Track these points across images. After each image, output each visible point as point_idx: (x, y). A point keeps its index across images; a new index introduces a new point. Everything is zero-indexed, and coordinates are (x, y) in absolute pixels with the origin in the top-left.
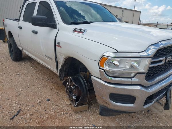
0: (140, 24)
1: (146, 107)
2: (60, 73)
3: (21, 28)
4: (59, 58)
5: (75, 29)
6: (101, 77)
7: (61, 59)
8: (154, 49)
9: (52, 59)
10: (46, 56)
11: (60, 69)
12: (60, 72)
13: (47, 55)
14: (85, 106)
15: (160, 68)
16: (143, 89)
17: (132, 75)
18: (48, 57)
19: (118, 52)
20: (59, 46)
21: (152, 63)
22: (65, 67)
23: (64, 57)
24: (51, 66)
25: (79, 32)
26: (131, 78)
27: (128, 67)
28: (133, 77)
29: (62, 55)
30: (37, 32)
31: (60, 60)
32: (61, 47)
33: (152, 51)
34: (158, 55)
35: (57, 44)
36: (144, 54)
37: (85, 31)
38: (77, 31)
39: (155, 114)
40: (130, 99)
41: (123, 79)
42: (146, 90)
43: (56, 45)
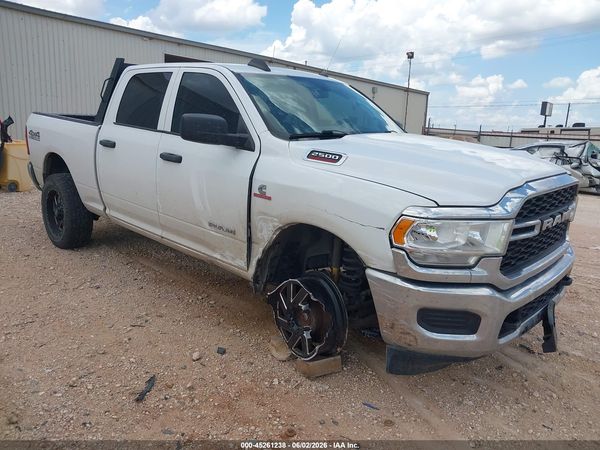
0: (427, 132)
1: (503, 341)
2: (256, 272)
3: (110, 145)
4: (259, 227)
5: (312, 152)
6: (396, 268)
7: (265, 231)
8: (516, 200)
9: (233, 232)
10: (210, 225)
11: (259, 261)
12: (257, 268)
13: (218, 222)
14: (334, 360)
15: (529, 247)
16: (497, 295)
17: (472, 261)
18: (220, 228)
19: (439, 206)
20: (263, 195)
21: (516, 232)
22: (272, 254)
23: (276, 224)
24: (227, 253)
25: (324, 159)
26: (470, 268)
27: (463, 242)
28: (474, 266)
29: (272, 221)
30: (181, 158)
31: (259, 235)
32: (269, 198)
33: (514, 204)
34: (525, 213)
35: (255, 190)
36: (498, 211)
37: (341, 156)
38: (317, 158)
39: (519, 374)
40: (466, 321)
41: (450, 272)
42: (504, 298)
43: (254, 192)
